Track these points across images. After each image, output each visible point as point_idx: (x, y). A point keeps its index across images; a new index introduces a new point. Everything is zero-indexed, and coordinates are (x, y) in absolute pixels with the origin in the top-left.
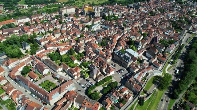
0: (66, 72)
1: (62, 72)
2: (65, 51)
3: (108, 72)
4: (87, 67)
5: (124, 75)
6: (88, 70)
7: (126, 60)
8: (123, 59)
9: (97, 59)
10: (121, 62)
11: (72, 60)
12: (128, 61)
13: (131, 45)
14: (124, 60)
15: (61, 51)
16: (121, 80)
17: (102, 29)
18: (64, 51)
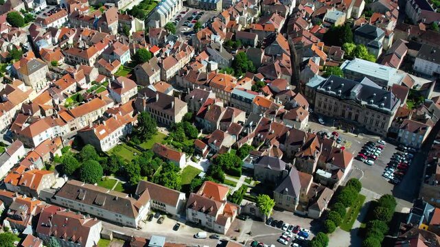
0: (170, 216)
1: (155, 220)
2: (117, 131)
3: (335, 167)
4: (240, 169)
5: (390, 165)
6: (253, 183)
7: (378, 102)
8: (364, 103)
9: (264, 131)
10: (353, 118)
11: (165, 160)
12: (387, 105)
13: (347, 44)
14: (368, 107)
15: (104, 135)
16: (393, 186)
17: (191, 9)
18: (113, 133)
